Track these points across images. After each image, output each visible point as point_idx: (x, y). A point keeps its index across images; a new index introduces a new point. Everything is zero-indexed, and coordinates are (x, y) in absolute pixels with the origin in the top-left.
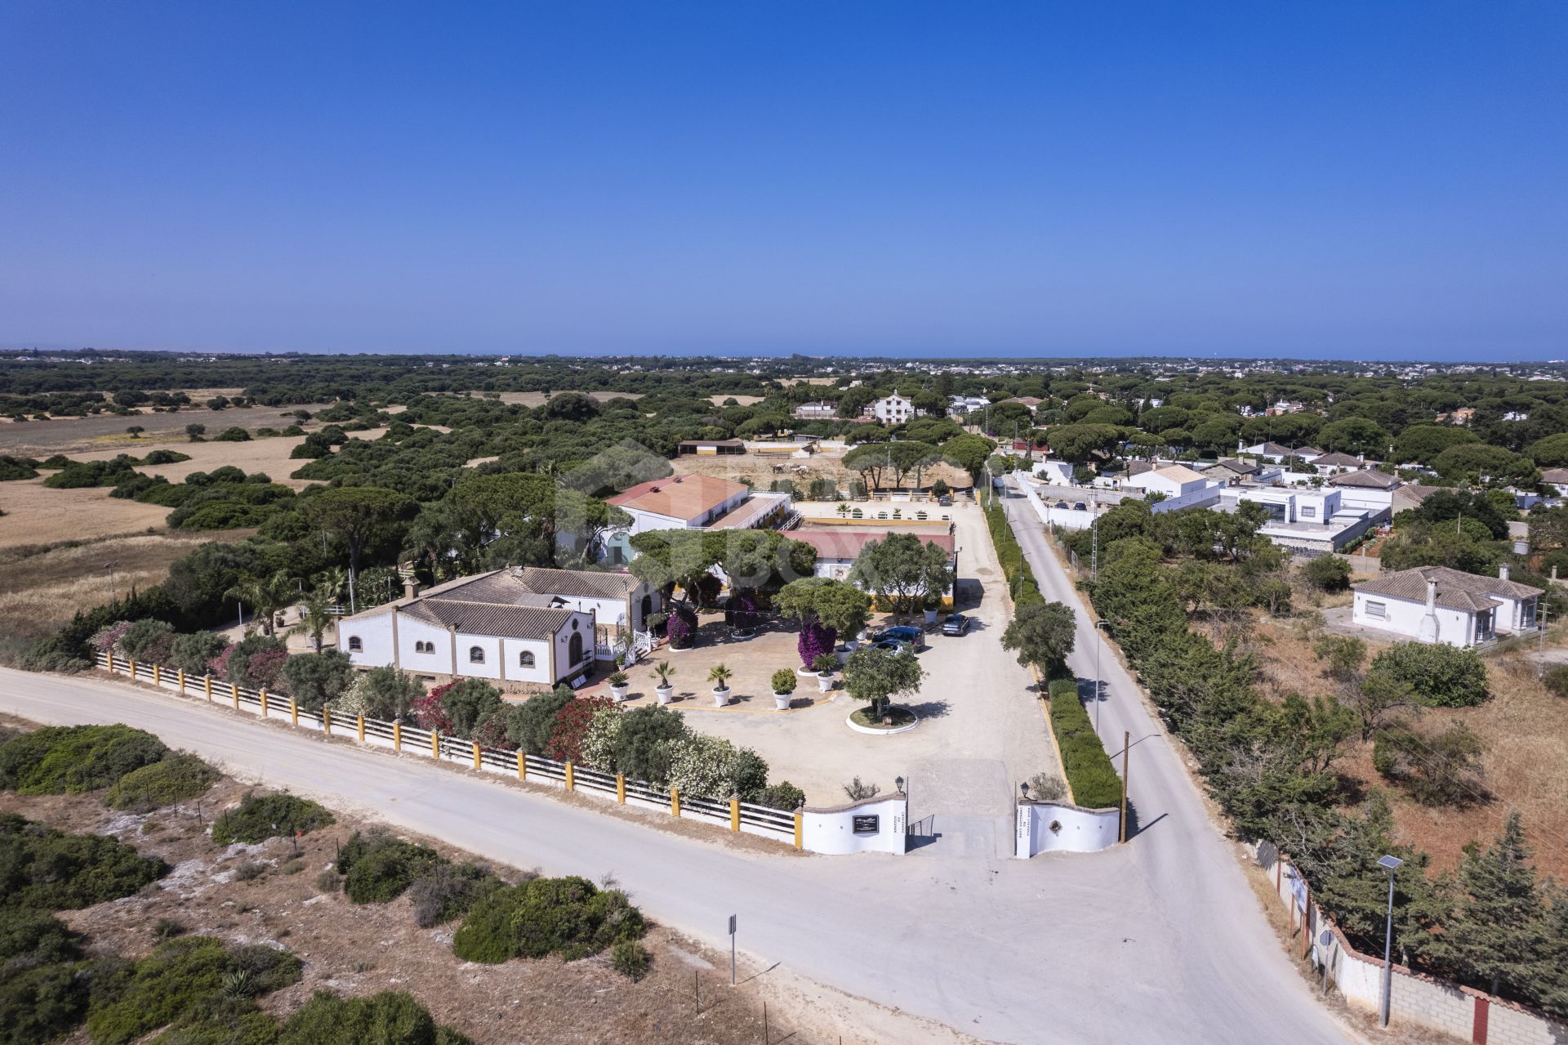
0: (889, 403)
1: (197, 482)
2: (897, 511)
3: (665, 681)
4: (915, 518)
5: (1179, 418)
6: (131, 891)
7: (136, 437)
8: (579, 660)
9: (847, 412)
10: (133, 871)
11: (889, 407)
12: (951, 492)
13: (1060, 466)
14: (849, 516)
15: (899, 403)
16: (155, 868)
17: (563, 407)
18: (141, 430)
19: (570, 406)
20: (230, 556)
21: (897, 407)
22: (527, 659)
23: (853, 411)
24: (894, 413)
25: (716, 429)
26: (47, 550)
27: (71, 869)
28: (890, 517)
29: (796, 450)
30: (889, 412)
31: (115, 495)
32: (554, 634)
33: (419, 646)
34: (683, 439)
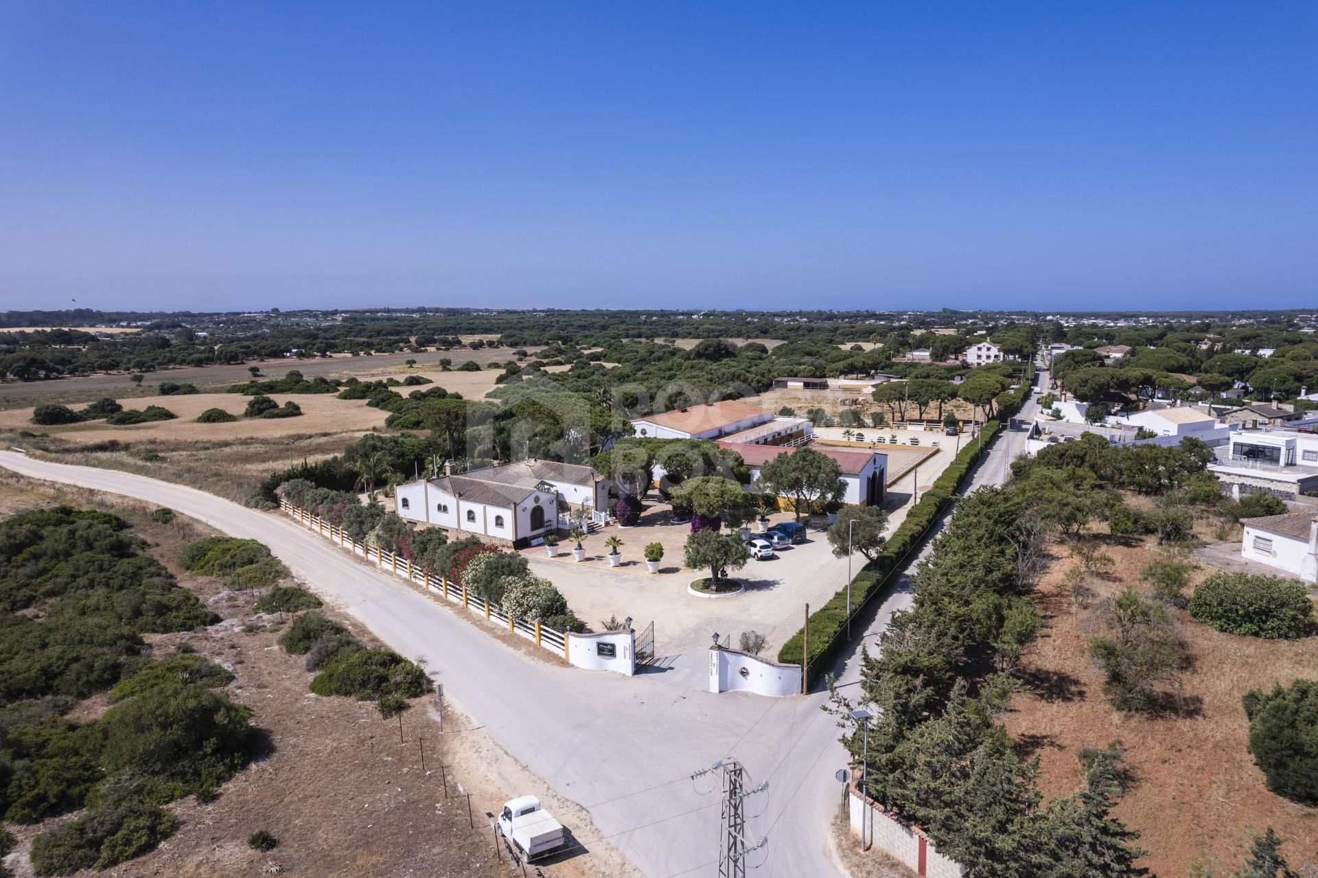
0: (979, 349)
1: (416, 397)
2: (894, 437)
3: (580, 545)
4: (909, 443)
6: (190, 629)
7: (411, 367)
8: (541, 526)
9: (937, 357)
10: (196, 617)
11: (979, 353)
12: (961, 424)
13: (1077, 405)
14: (853, 439)
15: (989, 349)
16: (209, 619)
17: (706, 350)
18: (414, 362)
19: (711, 349)
20: (379, 444)
21: (987, 353)
22: (499, 521)
23: (942, 356)
24: (984, 358)
25: (808, 368)
26: (310, 437)
27: (164, 611)
28: (887, 442)
29: (866, 386)
30: (979, 357)
31: (369, 404)
32: (515, 504)
33: (439, 507)
34: (779, 376)
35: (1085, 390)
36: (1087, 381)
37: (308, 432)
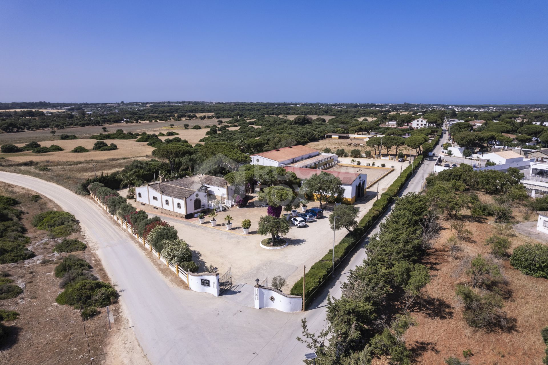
0: (418, 121)
2: (374, 163)
3: (214, 219)
4: (380, 166)
5: (538, 130)
6: (16, 262)
7: (172, 127)
8: (200, 207)
9: (399, 124)
10: (21, 255)
11: (418, 123)
12: (405, 157)
13: (459, 149)
14: (355, 164)
15: (422, 121)
16: (27, 256)
17: (299, 120)
18: (173, 125)
19: (301, 120)
21: (421, 123)
22: (179, 205)
23: (401, 124)
24: (420, 125)
25: (341, 129)
26: (118, 159)
27: (4, 252)
28: (371, 165)
29: (366, 138)
30: (418, 125)
31: (148, 144)
32: (186, 198)
33: (154, 197)
34: (328, 133)
35: (463, 142)
36: (464, 138)
37: (117, 157)
